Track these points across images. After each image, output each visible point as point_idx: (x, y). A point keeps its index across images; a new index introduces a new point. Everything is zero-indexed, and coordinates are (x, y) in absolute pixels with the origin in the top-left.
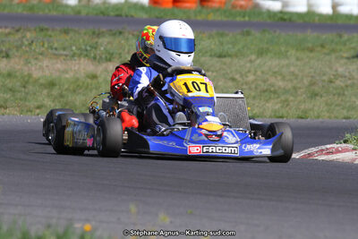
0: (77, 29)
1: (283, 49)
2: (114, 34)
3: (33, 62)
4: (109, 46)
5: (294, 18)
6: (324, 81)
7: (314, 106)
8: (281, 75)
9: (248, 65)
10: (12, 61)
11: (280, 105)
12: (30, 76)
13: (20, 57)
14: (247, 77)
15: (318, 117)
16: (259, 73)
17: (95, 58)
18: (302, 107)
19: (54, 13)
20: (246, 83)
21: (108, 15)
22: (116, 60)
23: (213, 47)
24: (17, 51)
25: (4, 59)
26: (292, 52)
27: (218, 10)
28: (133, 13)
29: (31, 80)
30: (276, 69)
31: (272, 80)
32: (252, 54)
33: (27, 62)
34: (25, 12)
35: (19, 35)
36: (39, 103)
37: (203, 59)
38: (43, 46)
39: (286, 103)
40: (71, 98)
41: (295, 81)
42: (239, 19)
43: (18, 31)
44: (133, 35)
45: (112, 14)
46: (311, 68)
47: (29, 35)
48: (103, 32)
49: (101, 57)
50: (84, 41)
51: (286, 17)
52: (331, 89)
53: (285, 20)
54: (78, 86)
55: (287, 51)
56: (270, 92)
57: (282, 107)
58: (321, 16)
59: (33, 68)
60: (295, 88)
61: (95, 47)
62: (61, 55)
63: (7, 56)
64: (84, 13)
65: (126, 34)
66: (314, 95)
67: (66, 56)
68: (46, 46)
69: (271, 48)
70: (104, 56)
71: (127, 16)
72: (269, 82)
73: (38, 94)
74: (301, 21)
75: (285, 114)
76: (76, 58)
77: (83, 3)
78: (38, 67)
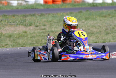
0: (17, 14)
2: (32, 16)
3: (3, 28)
4: (30, 20)
5: (98, 5)
6: (111, 28)
7: (108, 37)
8: (95, 27)
9: (82, 24)
11: (95, 38)
12: (2, 33)
15: (110, 42)
16: (86, 26)
17: (25, 25)
18: (103, 38)
19: (9, 9)
22: (33, 25)
26: (98, 18)
27: (69, 4)
28: (38, 7)
29: (2, 35)
30: (93, 25)
32: (83, 19)
36: (6, 43)
38: (6, 22)
40: (18, 41)
41: (100, 29)
42: (77, 7)
44: (39, 15)
46: (106, 23)
48: (28, 15)
49: (27, 25)
50: (21, 19)
51: (95, 5)
52: (114, 31)
54: (20, 36)
55: (96, 18)
57: (96, 39)
58: (107, 3)
59: (3, 31)
61: (25, 21)
62: (13, 25)
65: (36, 15)
66: (108, 34)
67: (15, 25)
68: (7, 22)
69: (90, 17)
70: (28, 24)
71: (36, 9)
72: (90, 30)
73: (5, 40)
74: (100, 6)
75: (97, 41)
76: (18, 25)
77: (19, 5)
78: (4, 30)
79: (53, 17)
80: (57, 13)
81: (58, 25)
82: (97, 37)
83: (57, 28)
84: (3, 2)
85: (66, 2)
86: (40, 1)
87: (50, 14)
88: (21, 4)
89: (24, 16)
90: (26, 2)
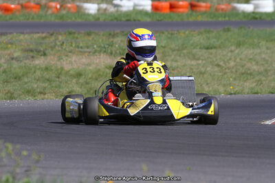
1: (256, 41)
2: (126, 35)
3: (65, 58)
4: (122, 44)
5: (264, 17)
8: (255, 60)
9: (229, 54)
10: (49, 58)
12: (62, 69)
13: (54, 55)
14: (229, 63)
16: (238, 60)
17: (111, 53)
18: (272, 85)
19: (79, 20)
20: (229, 68)
21: (121, 21)
23: (202, 41)
24: (52, 50)
25: (42, 57)
26: (263, 43)
27: (205, 13)
28: (139, 18)
29: (63, 72)
30: (251, 57)
31: (249, 65)
32: (232, 45)
33: (60, 59)
34: (57, 21)
35: (53, 38)
37: (194, 51)
38: (71, 46)
39: (259, 82)
40: (94, 84)
41: (266, 65)
42: (220, 19)
43: (52, 35)
45: (123, 19)
47: (60, 38)
48: (117, 34)
50: (102, 40)
51: (257, 16)
53: (256, 18)
54: (99, 75)
55: (259, 43)
56: (247, 74)
57: (257, 85)
59: (65, 63)
60: (266, 71)
61: (111, 45)
62: (85, 52)
63: (45, 54)
64: (101, 20)
67: (90, 52)
68: (74, 45)
69: (247, 41)
70: (118, 52)
71: (135, 20)
72: (246, 67)
73: (69, 82)
74: (269, 19)
75: (259, 91)
76: (97, 54)
77: (101, 12)
78: (68, 62)
79: (169, 38)
80: (178, 31)
81: (180, 56)
82: (260, 83)
83: (176, 61)
84: (69, 5)
85: (198, 9)
86: (144, 6)
87: (163, 33)
88: (106, 9)
89: (110, 34)
90: (117, 6)
